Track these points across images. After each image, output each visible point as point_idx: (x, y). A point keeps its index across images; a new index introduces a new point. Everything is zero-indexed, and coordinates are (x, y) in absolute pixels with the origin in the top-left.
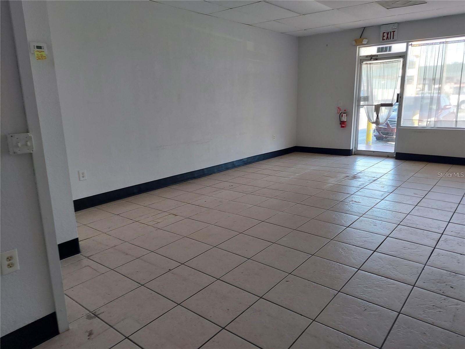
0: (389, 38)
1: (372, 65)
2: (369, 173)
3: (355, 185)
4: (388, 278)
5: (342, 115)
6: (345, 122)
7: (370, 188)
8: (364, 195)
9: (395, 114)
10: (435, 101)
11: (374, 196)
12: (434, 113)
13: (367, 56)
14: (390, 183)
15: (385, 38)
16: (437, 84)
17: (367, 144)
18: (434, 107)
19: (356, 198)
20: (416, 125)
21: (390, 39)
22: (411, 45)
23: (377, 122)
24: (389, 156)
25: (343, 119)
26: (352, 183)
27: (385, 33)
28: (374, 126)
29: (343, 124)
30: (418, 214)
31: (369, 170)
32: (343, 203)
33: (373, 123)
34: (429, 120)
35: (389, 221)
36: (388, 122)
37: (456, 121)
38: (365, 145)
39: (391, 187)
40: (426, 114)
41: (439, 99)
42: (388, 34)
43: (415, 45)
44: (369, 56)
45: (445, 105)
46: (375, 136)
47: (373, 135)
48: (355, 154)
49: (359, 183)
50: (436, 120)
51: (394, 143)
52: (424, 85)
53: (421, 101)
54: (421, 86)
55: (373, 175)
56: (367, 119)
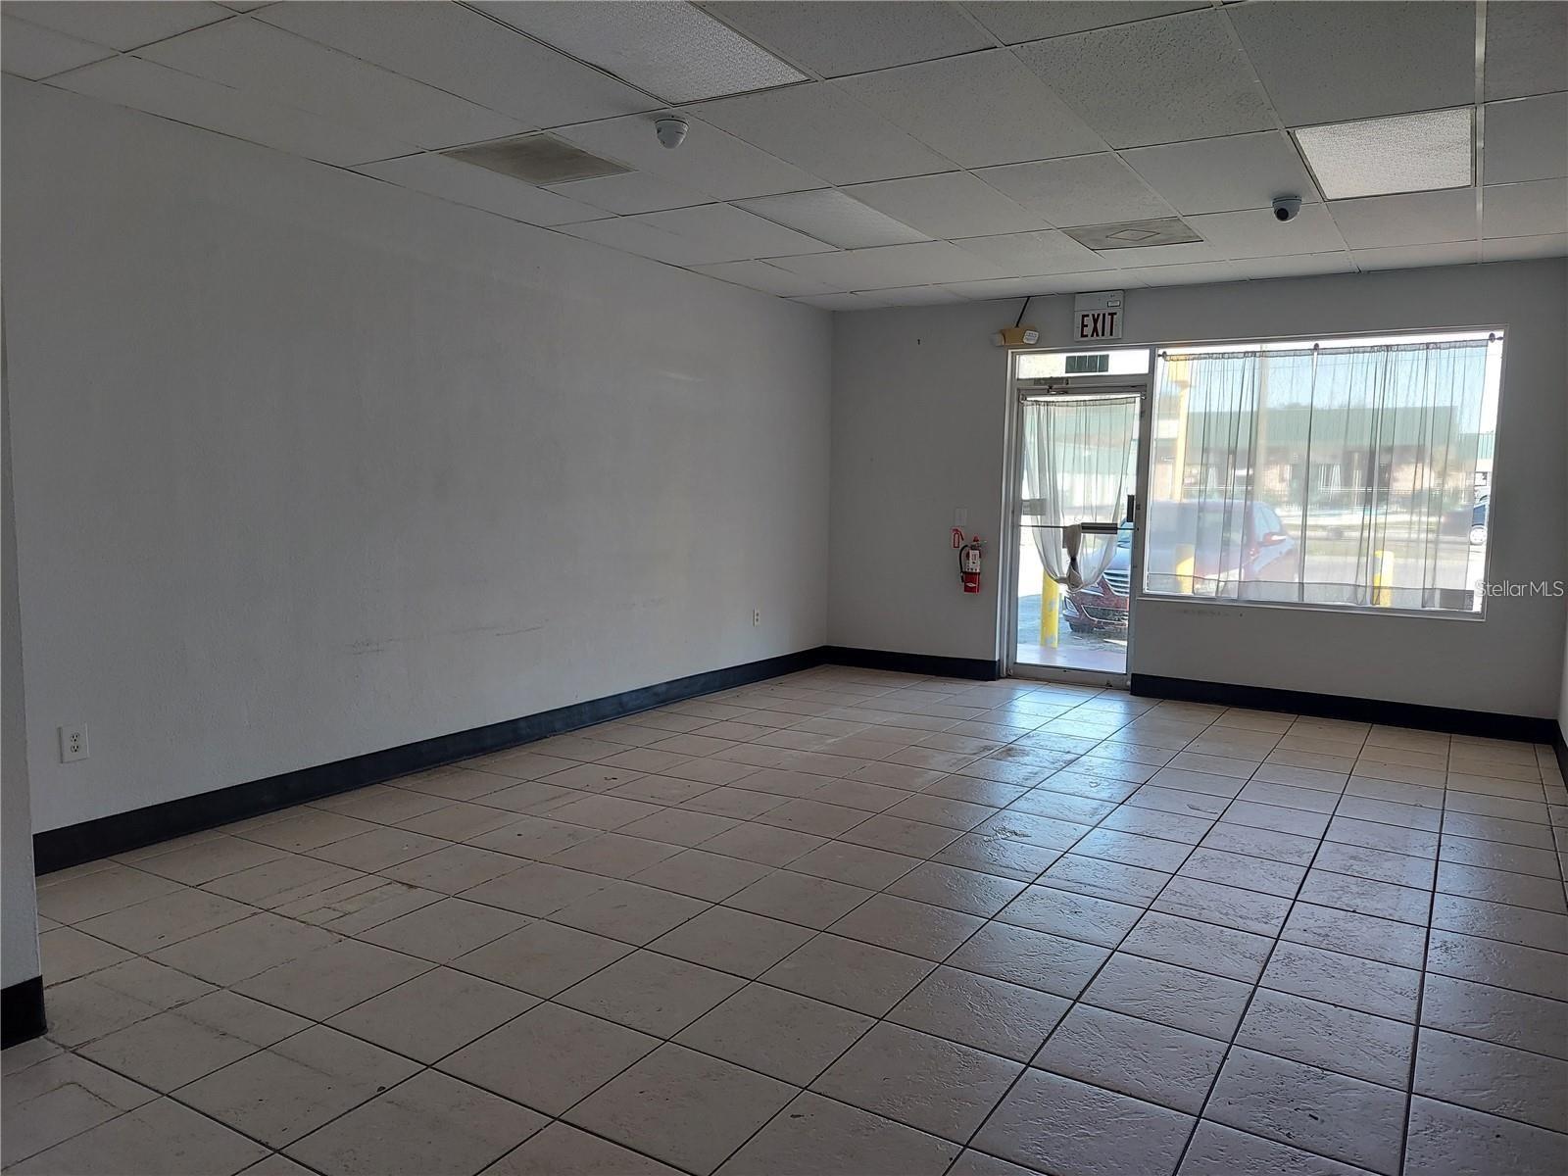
0: (1100, 333)
1: (1052, 408)
2: (1052, 739)
3: (1011, 778)
4: (1119, 1092)
5: (968, 554)
6: (976, 574)
7: (1058, 786)
8: (1038, 809)
9: (1124, 553)
10: (1238, 520)
11: (1071, 816)
12: (1235, 557)
13: (1037, 381)
14: (1117, 771)
15: (1088, 331)
16: (1242, 468)
17: (1046, 643)
18: (1236, 537)
19: (1015, 821)
20: (1186, 590)
21: (1103, 335)
22: (1164, 355)
23: (1072, 580)
24: (1111, 683)
25: (971, 565)
26: (1001, 770)
27: (1088, 316)
28: (1063, 590)
29: (970, 582)
30: (1203, 873)
31: (1052, 728)
32: (976, 838)
33: (1061, 581)
34: (1223, 577)
35: (1117, 896)
36: (1105, 576)
37: (1302, 584)
38: (1037, 647)
39: (1119, 784)
40: (1213, 557)
41: (1248, 515)
42: (1095, 321)
43: (1175, 358)
44: (1043, 382)
45: (1268, 531)
46: (1067, 618)
47: (1062, 616)
48: (1008, 676)
49: (1025, 771)
50: (1242, 580)
51: (1125, 643)
52: (1205, 465)
53: (1199, 517)
54: (1196, 470)
55: (1067, 745)
56: (1041, 568)
